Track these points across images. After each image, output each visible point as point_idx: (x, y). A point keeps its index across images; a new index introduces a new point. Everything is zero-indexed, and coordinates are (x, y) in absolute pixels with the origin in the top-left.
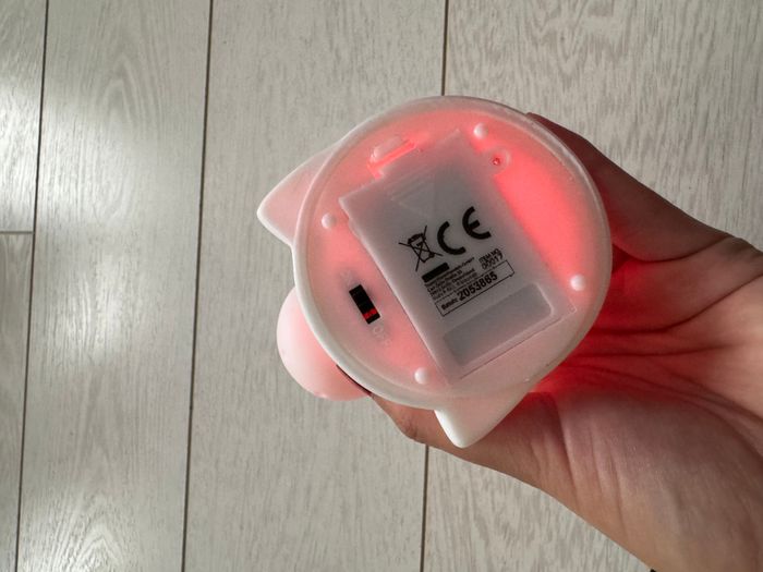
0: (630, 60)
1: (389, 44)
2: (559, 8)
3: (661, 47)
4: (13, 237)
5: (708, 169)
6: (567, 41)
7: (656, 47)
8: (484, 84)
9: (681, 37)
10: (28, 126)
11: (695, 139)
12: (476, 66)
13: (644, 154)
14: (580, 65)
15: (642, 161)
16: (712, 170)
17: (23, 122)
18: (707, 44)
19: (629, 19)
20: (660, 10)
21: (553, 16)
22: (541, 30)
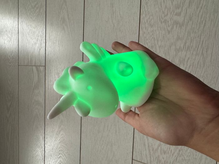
0: (184, 27)
1: (126, 22)
2: (168, 14)
3: (192, 24)
4: (40, 67)
6: (169, 22)
8: (149, 33)
9: (197, 22)
10: (43, 41)
11: (200, 47)
12: (147, 28)
13: (187, 51)
14: (172, 28)
15: (187, 53)
16: (204, 55)
17: (42, 40)
18: (204, 24)
19: (185, 17)
20: (192, 14)
21: (166, 16)
22: (163, 19)
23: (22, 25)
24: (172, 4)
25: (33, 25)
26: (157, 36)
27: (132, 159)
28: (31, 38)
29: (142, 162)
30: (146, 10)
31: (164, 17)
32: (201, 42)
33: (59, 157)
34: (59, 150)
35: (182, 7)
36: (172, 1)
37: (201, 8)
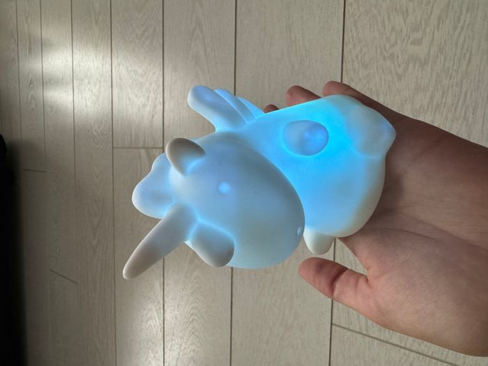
0: (430, 66)
1: (316, 61)
2: (396, 42)
3: (445, 60)
4: (154, 150)
5: (465, 118)
6: (400, 58)
7: (443, 60)
9: (455, 55)
10: (158, 100)
11: (460, 105)
12: (357, 70)
13: (435, 112)
14: (406, 69)
15: (434, 115)
16: (468, 120)
17: (156, 99)
18: (468, 56)
19: (430, 47)
20: (445, 42)
21: (394, 45)
22: (387, 53)
23: (119, 69)
24: (405, 22)
25: (140, 71)
26: (376, 85)
27: (332, 324)
28: (136, 96)
29: (351, 328)
30: (355, 35)
31: (391, 47)
32: (463, 96)
33: (191, 319)
34: (191, 307)
35: (425, 28)
36: (405, 16)
37: (462, 28)
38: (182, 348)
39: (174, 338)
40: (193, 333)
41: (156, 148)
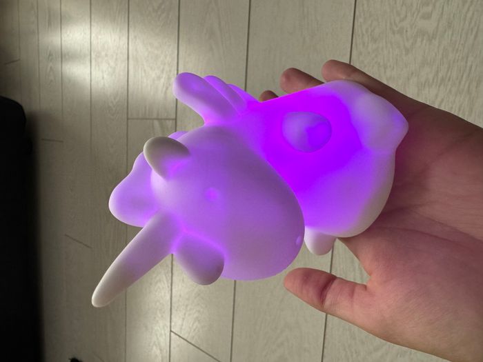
0: (437, 41)
1: (327, 34)
2: (406, 16)
4: (167, 121)
6: (409, 32)
7: (450, 33)
8: (369, 53)
9: (463, 30)
11: (464, 79)
12: (366, 44)
13: (439, 87)
14: (414, 43)
15: (439, 90)
16: (471, 93)
17: (170, 71)
18: (474, 33)
19: (439, 21)
20: (454, 16)
21: (403, 19)
22: (397, 27)
23: (135, 43)
25: (156, 44)
26: (384, 59)
28: (151, 68)
30: (366, 9)
31: (400, 21)
32: (468, 68)
35: (435, 2)
38: (188, 309)
39: (181, 300)
40: (199, 295)
41: (169, 119)
